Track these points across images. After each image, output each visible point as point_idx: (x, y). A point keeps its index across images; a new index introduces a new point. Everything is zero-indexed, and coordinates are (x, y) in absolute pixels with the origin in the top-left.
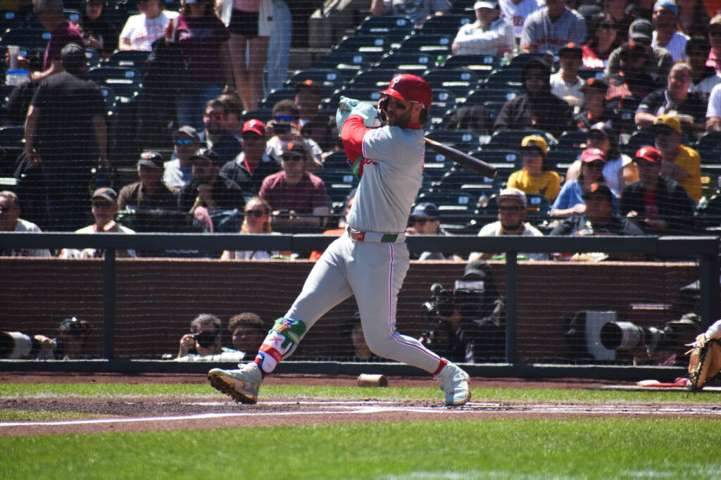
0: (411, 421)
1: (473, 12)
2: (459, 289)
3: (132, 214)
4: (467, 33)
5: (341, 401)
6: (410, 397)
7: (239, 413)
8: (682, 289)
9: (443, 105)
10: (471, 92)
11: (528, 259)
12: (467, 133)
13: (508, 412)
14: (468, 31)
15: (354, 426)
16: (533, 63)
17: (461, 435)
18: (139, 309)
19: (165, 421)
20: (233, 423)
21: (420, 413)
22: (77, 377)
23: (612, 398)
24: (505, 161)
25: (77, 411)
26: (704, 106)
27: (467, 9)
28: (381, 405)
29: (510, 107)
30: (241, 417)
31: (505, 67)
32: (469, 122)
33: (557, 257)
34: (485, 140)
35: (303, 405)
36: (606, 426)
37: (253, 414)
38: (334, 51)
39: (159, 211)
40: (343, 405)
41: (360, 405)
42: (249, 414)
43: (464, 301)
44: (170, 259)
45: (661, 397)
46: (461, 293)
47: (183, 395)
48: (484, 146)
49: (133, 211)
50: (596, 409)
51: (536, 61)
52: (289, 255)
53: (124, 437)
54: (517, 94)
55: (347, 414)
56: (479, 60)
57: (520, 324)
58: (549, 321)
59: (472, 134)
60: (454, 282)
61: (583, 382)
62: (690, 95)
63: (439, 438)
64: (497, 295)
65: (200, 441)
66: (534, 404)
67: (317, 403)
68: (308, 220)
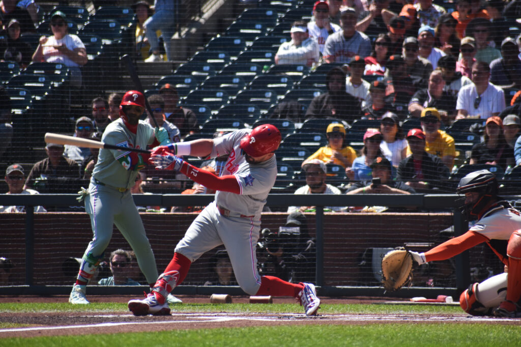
0: (255, 326)
1: (289, 34)
2: (282, 232)
3: (44, 181)
4: (285, 49)
5: (201, 313)
6: (250, 310)
7: (129, 322)
8: (442, 231)
9: (268, 100)
10: (288, 91)
11: (331, 211)
12: (286, 121)
13: (322, 320)
14: (286, 47)
15: (215, 330)
16: (336, 71)
17: (293, 336)
18: (51, 248)
19: (77, 328)
20: (126, 329)
21: (259, 321)
22: (6, 298)
23: (394, 311)
24: (313, 141)
25: (12, 322)
26: (454, 101)
27: (285, 32)
28: (230, 316)
29: (316, 102)
30: (131, 325)
31: (312, 73)
32: (288, 113)
33: (352, 209)
34: (299, 126)
35: (174, 316)
36: (395, 329)
37: (140, 323)
38: (190, 62)
39: (64, 178)
40: (203, 316)
41: (216, 316)
42: (137, 323)
43: (286, 241)
44: (73, 213)
45: (429, 309)
46: (283, 236)
47: (86, 310)
48: (298, 130)
49: (46, 178)
50: (384, 318)
51: (337, 69)
52: (159, 209)
53: (52, 340)
54: (321, 93)
55: (207, 322)
56: (293, 68)
57: (326, 257)
58: (347, 255)
59: (289, 122)
60: (279, 227)
61: (371, 299)
62: (444, 93)
63: (277, 338)
64: (309, 237)
65: (107, 342)
66: (339, 314)
67: (184, 315)
68: (173, 183)
